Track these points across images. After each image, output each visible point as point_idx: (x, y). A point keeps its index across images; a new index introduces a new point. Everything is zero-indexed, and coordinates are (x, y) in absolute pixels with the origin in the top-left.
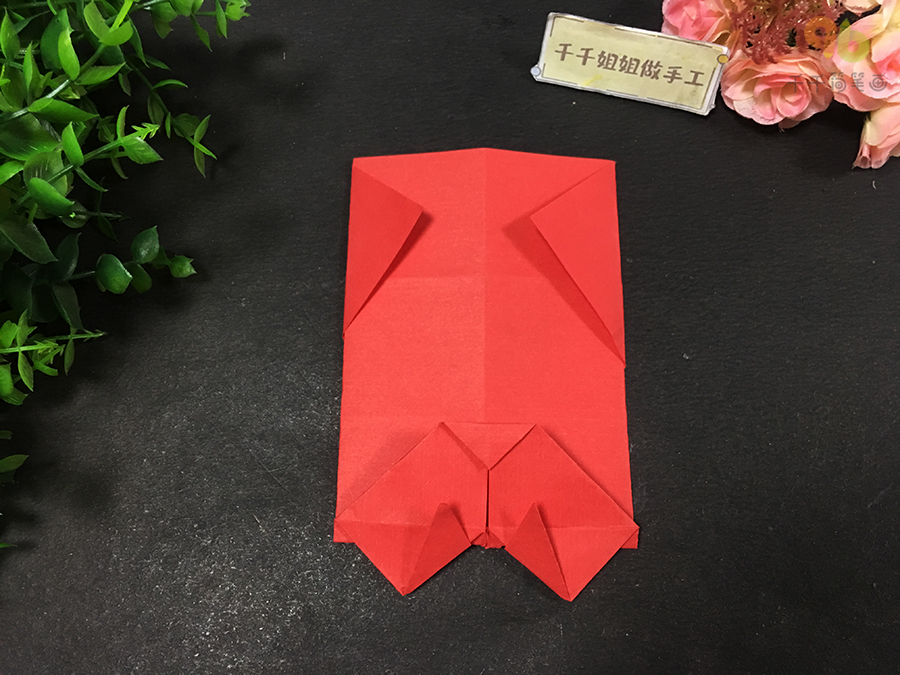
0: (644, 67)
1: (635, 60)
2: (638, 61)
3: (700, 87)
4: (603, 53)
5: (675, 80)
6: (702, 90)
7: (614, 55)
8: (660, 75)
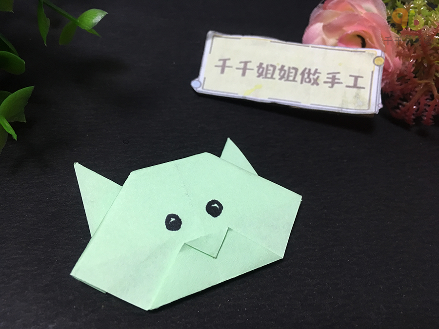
0: (303, 74)
1: (294, 68)
2: (296, 70)
3: (362, 90)
4: (261, 64)
5: (336, 85)
6: (365, 93)
7: (272, 66)
8: (320, 81)
